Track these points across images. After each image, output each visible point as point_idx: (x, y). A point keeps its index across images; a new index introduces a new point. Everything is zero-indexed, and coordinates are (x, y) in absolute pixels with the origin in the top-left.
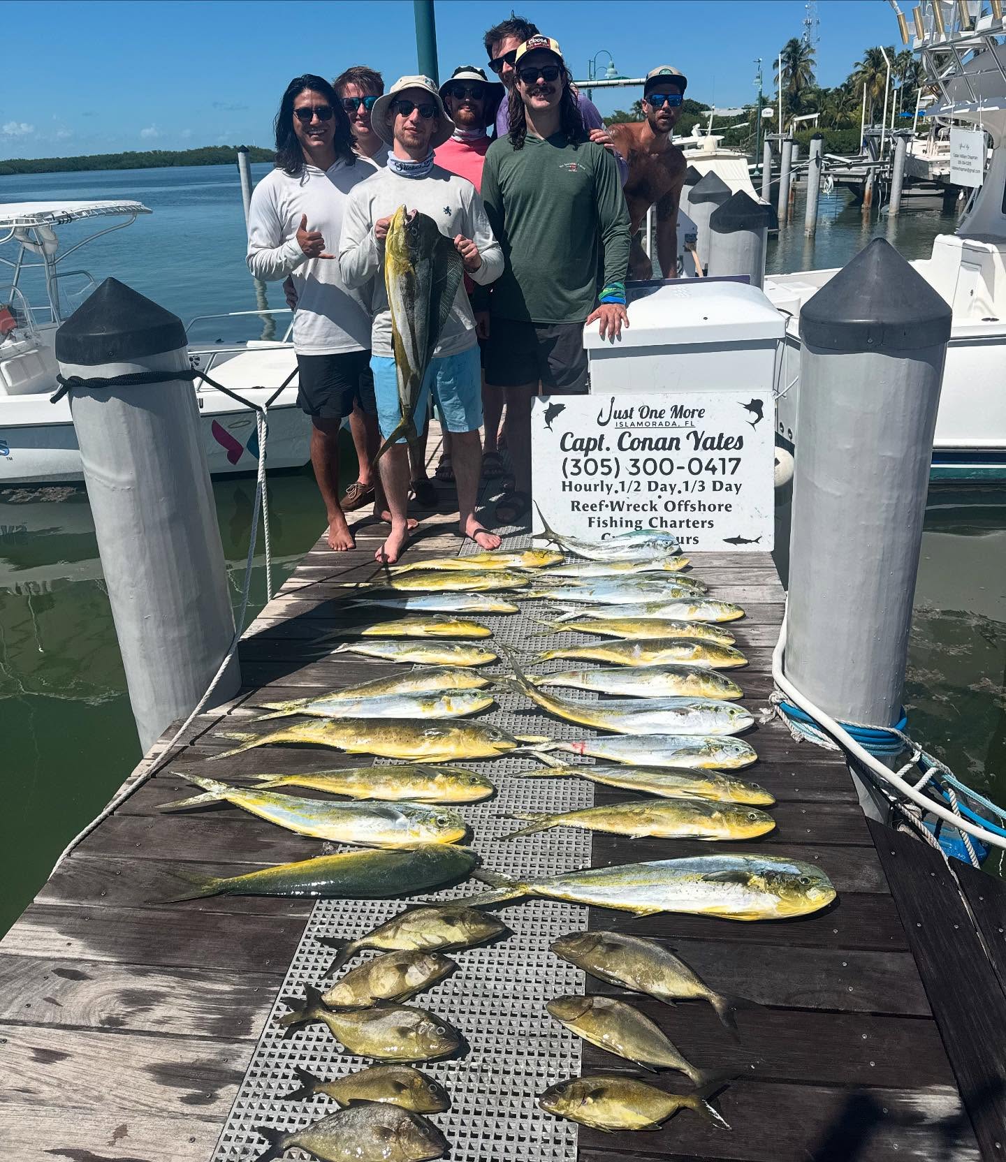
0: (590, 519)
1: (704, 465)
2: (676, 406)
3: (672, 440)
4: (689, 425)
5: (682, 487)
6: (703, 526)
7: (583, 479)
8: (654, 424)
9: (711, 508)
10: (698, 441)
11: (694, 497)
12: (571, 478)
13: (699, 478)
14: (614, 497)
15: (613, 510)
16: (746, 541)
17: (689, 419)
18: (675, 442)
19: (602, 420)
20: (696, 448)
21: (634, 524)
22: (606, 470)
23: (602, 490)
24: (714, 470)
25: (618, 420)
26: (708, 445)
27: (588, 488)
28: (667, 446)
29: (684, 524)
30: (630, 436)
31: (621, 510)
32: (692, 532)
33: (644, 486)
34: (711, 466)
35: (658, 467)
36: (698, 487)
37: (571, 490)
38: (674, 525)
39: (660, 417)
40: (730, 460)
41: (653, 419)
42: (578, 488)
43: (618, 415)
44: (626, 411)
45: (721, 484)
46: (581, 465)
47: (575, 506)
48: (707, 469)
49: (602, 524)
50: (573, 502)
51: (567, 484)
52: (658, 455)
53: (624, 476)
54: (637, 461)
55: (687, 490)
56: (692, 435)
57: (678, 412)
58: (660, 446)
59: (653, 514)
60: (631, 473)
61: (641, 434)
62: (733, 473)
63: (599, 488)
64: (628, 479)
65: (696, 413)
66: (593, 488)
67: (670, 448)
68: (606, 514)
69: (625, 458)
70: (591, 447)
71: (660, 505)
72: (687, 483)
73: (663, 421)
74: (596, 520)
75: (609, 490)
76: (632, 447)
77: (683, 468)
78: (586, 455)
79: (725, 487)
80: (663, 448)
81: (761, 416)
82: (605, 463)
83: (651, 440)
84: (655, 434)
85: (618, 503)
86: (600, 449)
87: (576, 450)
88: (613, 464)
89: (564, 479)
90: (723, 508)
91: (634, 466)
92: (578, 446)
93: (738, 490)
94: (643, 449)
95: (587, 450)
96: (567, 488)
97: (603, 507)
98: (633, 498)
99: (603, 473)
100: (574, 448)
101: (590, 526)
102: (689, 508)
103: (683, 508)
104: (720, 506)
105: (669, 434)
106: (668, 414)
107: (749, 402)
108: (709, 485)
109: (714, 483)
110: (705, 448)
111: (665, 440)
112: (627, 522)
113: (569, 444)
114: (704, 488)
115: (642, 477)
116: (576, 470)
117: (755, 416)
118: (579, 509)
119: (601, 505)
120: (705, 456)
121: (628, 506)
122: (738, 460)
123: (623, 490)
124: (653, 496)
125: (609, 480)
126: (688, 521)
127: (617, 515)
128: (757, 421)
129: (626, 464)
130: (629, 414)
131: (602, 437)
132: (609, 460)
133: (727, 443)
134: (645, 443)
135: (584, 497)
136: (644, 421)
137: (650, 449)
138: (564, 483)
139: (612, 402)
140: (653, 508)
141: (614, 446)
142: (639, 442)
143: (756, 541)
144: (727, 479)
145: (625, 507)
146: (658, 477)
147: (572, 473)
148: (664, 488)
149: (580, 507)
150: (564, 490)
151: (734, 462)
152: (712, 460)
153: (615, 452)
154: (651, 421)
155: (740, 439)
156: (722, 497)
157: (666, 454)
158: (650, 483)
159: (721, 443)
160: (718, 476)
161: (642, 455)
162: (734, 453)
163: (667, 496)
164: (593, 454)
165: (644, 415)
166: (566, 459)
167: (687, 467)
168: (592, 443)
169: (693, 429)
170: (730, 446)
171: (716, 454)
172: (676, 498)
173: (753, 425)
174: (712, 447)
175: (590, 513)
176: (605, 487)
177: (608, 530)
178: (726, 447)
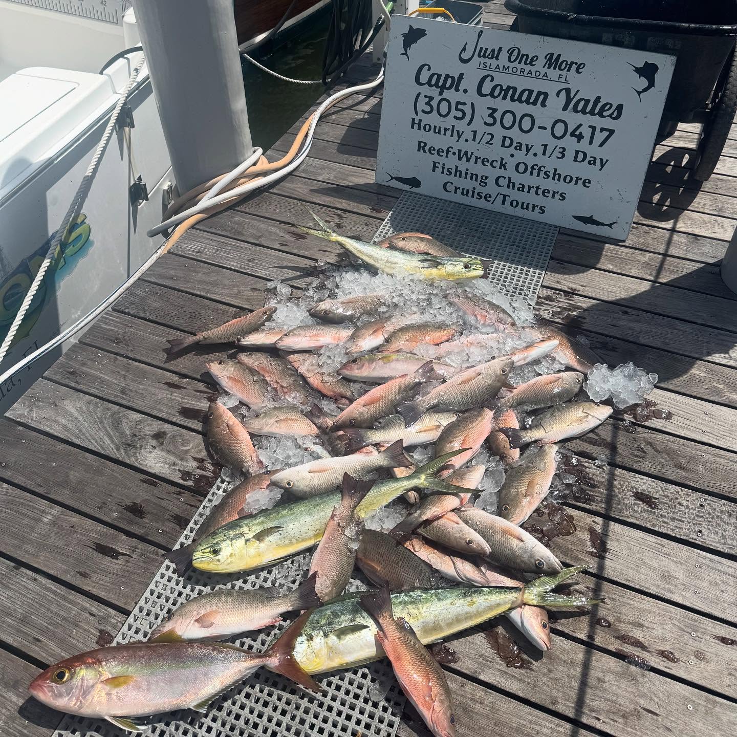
0: (435, 163)
1: (570, 131)
2: (552, 54)
3: (539, 93)
4: (563, 80)
5: (540, 150)
6: (553, 197)
7: (433, 119)
8: (523, 70)
9: (568, 179)
10: (569, 100)
11: (550, 164)
12: (421, 116)
13: (560, 143)
14: (463, 146)
15: (460, 159)
16: (597, 223)
17: (564, 73)
18: (542, 97)
19: (465, 56)
20: (565, 108)
21: (479, 179)
22: (460, 114)
23: (452, 135)
24: (580, 137)
25: (482, 60)
26: (580, 107)
27: (437, 131)
28: (531, 100)
29: (533, 191)
30: (492, 80)
31: (468, 160)
32: (539, 200)
33: (497, 140)
34: (577, 133)
35: (517, 121)
36: (557, 153)
37: (419, 128)
38: (522, 188)
39: (531, 64)
40: (602, 130)
41: (522, 65)
42: (428, 128)
43: (483, 53)
44: (493, 50)
45: (585, 155)
46: (434, 103)
47: (421, 146)
48: (572, 134)
49: (446, 172)
50: (420, 142)
51: (416, 121)
52: (520, 109)
53: (478, 124)
54: (495, 110)
55: (544, 154)
56: (563, 93)
57: (553, 61)
58: (524, 98)
59: (502, 172)
60: (486, 123)
61: (505, 80)
62: (601, 145)
63: (449, 133)
64: (481, 129)
65: (574, 67)
66: (442, 131)
67: (535, 103)
68: (452, 162)
69: (483, 105)
70: (448, 85)
71: (511, 164)
72: (546, 146)
73: (533, 69)
74: (440, 166)
75: (459, 137)
76: (492, 94)
77: (545, 128)
78: (441, 94)
79: (588, 159)
80: (527, 102)
81: (651, 84)
82: (460, 107)
83: (515, 89)
84: (521, 83)
85: (466, 153)
86: (457, 90)
87: (431, 86)
88: (468, 109)
89: (414, 116)
90: (580, 182)
91: (490, 116)
92: (433, 82)
93: (602, 165)
94: (504, 98)
95: (443, 88)
96: (416, 126)
97: (450, 154)
98: (483, 151)
99: (455, 117)
100: (429, 83)
101: (434, 170)
102: (542, 174)
103: (535, 172)
104: (577, 179)
105: (537, 86)
106: (542, 61)
107: (641, 65)
108: (570, 154)
109: (577, 152)
110: (575, 110)
111: (531, 92)
112: (472, 174)
113: (424, 78)
114: (563, 156)
115: (498, 131)
116: (428, 109)
117: (644, 83)
118: (425, 151)
119: (448, 151)
120: (573, 119)
121: (477, 158)
122: (612, 132)
123: (474, 140)
124: (505, 153)
125: (461, 126)
126: (538, 188)
127: (463, 165)
128: (645, 90)
129: (482, 112)
130: (495, 55)
131: (461, 76)
132: (464, 104)
133: (602, 109)
134: (508, 92)
135: (433, 140)
136: (512, 65)
137: (512, 100)
138: (413, 119)
139: (479, 36)
140: (503, 166)
141: (473, 90)
142: (501, 90)
143: (610, 225)
144: (593, 151)
145: (473, 159)
146: (515, 133)
147: (423, 111)
148: (519, 147)
149: (427, 149)
150: (413, 127)
151: (606, 133)
152: (581, 125)
153: (472, 96)
154: (519, 67)
155: (620, 108)
156: (583, 170)
157: (529, 109)
158: (504, 138)
159: (597, 108)
160: (584, 145)
161: (502, 105)
162: (608, 123)
163: (520, 156)
164: (450, 94)
165: (513, 59)
166: (419, 94)
167: (549, 128)
168: (450, 81)
169: (566, 86)
170: (605, 114)
171: (587, 120)
172: (530, 161)
173: (639, 93)
174: (583, 111)
175: (436, 158)
176: (455, 133)
177: (451, 178)
178: (600, 114)
